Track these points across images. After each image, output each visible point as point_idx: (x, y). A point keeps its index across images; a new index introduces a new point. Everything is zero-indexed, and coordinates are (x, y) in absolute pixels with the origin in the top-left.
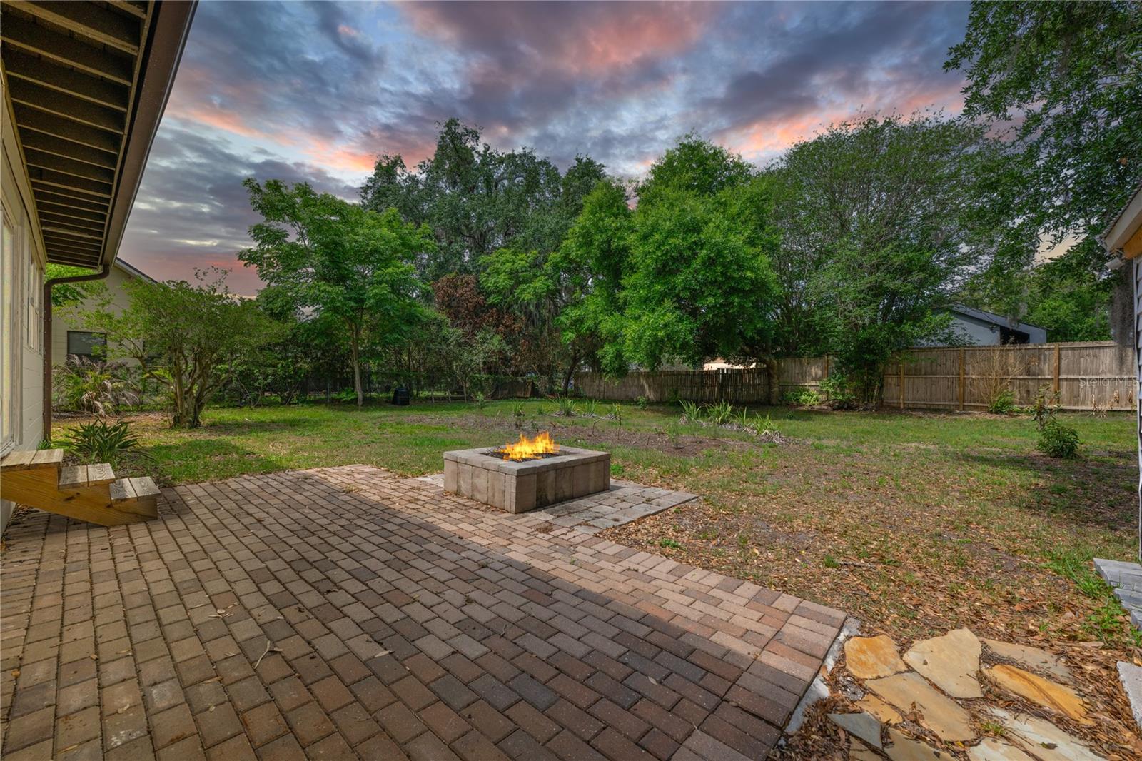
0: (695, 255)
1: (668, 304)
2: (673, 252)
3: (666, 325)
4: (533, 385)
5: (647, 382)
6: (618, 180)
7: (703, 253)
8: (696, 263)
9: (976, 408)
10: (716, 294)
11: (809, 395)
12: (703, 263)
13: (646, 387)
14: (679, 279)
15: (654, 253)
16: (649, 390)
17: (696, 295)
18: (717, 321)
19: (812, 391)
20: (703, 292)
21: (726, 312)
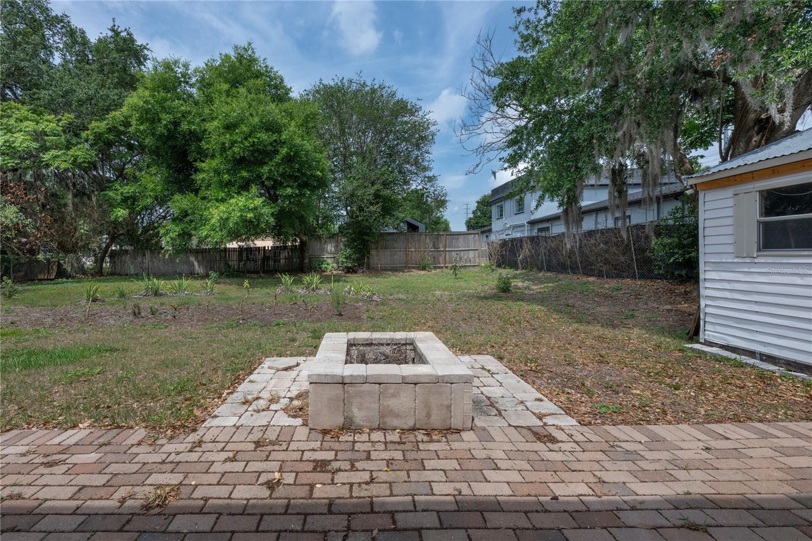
0: (276, 152)
1: (254, 189)
2: (260, 145)
3: (255, 208)
4: (60, 265)
5: (196, 258)
6: (184, 66)
7: (284, 151)
8: (278, 158)
9: (413, 268)
10: (293, 185)
11: (328, 264)
12: (282, 159)
13: (196, 264)
14: (266, 169)
15: (241, 142)
16: (199, 267)
17: (277, 184)
18: (291, 208)
19: (329, 261)
20: (283, 183)
21: (299, 201)
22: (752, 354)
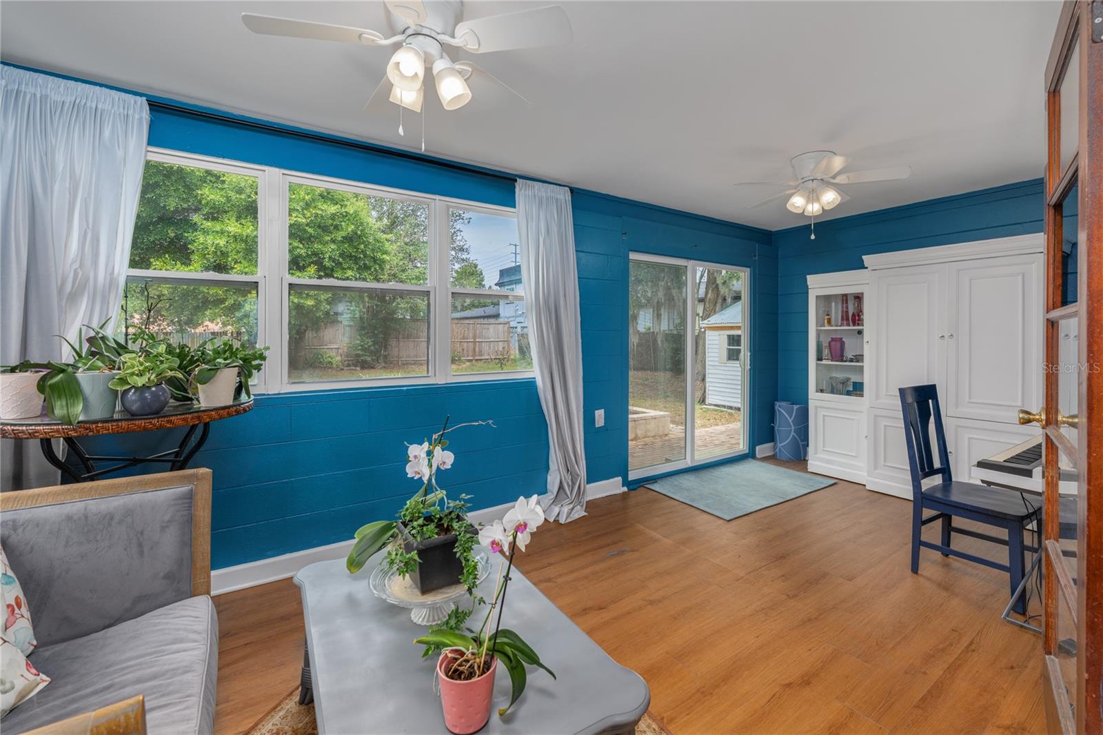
11: (332, 358)
22: (724, 406)
